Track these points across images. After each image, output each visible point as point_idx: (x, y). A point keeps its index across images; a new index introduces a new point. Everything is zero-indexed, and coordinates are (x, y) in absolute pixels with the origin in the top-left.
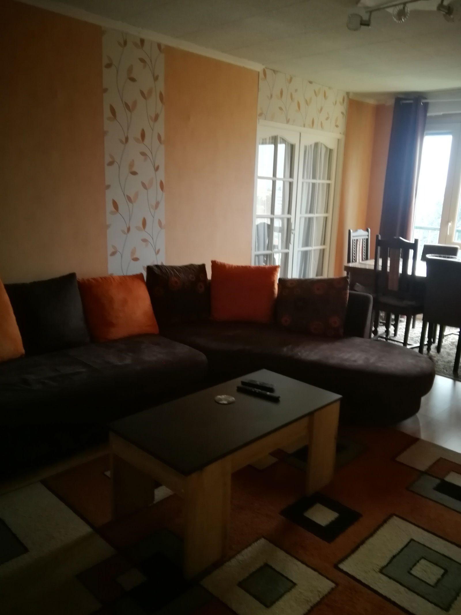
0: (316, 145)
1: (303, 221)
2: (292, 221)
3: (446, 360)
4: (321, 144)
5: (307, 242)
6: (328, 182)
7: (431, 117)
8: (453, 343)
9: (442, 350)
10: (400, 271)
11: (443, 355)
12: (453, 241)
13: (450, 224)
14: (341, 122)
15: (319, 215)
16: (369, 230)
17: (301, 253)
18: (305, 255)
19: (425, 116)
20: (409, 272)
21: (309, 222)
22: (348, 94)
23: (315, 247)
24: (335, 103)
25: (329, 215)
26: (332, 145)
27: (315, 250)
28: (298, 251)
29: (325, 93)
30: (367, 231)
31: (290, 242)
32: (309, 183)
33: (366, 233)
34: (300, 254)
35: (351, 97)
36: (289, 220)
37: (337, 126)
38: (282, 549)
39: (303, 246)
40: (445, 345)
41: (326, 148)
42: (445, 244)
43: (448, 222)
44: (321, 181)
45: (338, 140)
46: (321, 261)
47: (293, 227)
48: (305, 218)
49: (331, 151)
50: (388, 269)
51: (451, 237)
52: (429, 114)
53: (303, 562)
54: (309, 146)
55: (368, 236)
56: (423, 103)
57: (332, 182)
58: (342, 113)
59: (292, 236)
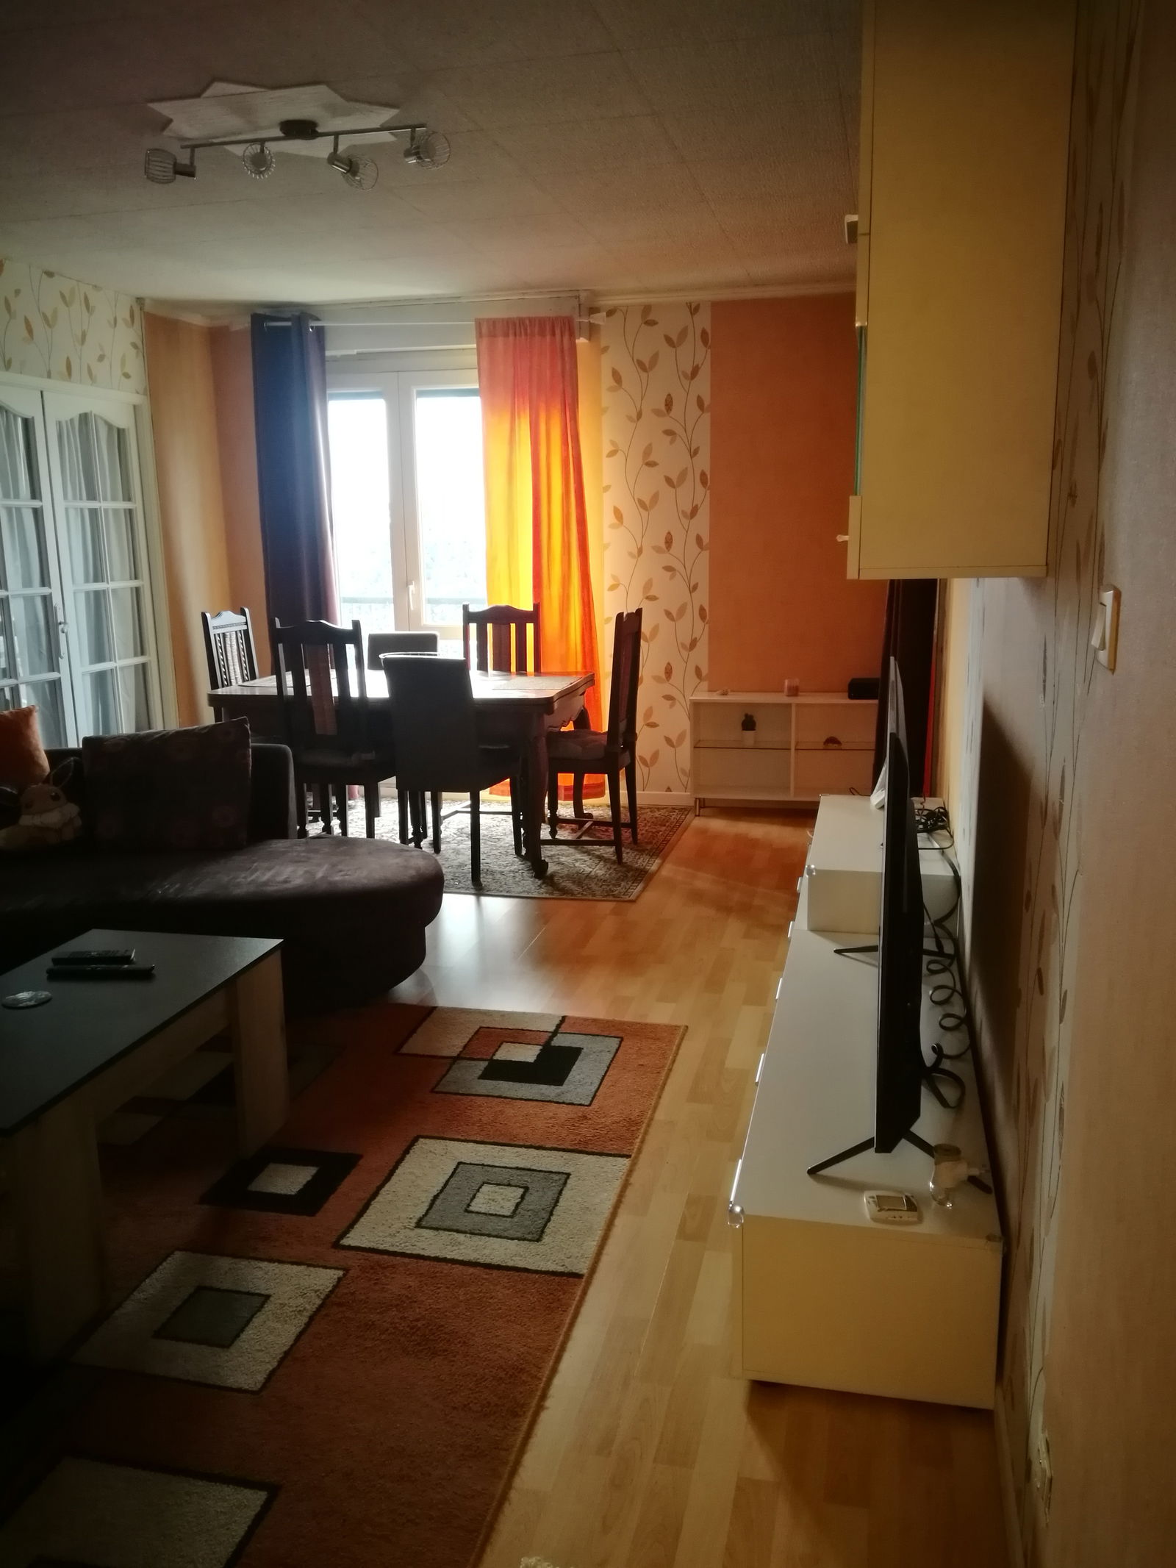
0: (84, 418)
1: (82, 599)
2: (56, 601)
3: (455, 863)
4: (95, 415)
5: (100, 651)
6: (128, 505)
7: (335, 359)
8: (461, 831)
9: (443, 847)
10: (335, 693)
11: (447, 856)
12: (425, 623)
13: (412, 588)
14: (135, 365)
15: (118, 584)
16: (247, 610)
17: (91, 678)
18: (101, 681)
19: (323, 358)
20: (354, 693)
21: (97, 603)
22: (140, 300)
23: (122, 662)
24: (112, 322)
25: (144, 583)
26: (123, 420)
27: (122, 668)
28: (83, 674)
29: (86, 299)
30: (243, 613)
31: (58, 654)
32: (82, 510)
33: (241, 619)
34: (88, 680)
35: (147, 308)
36: (46, 600)
37: (127, 376)
38: (222, 1254)
39: (92, 663)
40: (446, 838)
41: (110, 426)
42: (409, 630)
43: (407, 584)
44: (109, 505)
45: (135, 407)
46: (143, 694)
47: (60, 619)
48: (87, 593)
49: (121, 433)
50: (309, 692)
51: (418, 615)
52: (328, 353)
53: (271, 1260)
54: (67, 422)
55: (246, 623)
56: (312, 328)
57: (137, 505)
58: (134, 345)
59: (62, 637)
